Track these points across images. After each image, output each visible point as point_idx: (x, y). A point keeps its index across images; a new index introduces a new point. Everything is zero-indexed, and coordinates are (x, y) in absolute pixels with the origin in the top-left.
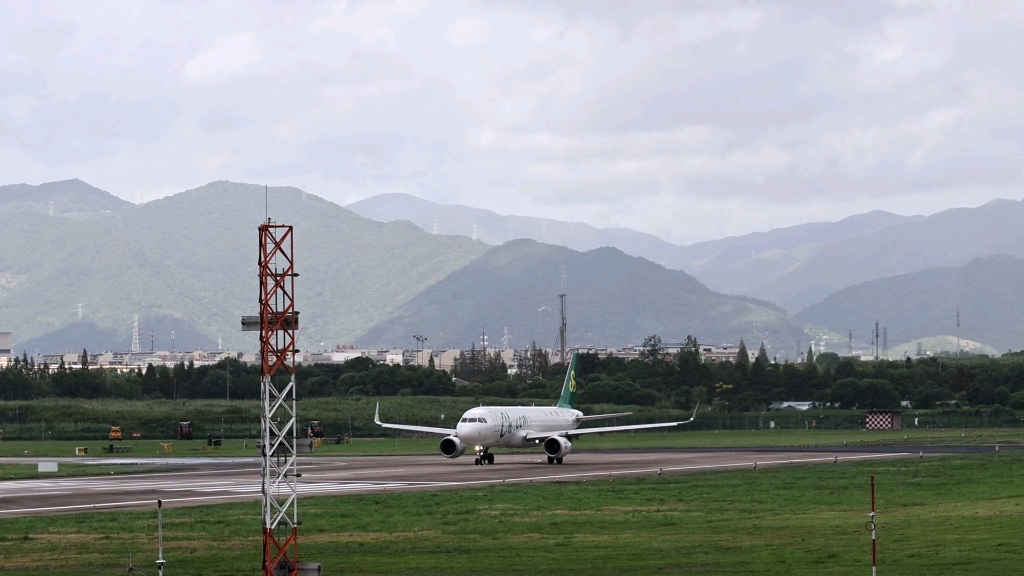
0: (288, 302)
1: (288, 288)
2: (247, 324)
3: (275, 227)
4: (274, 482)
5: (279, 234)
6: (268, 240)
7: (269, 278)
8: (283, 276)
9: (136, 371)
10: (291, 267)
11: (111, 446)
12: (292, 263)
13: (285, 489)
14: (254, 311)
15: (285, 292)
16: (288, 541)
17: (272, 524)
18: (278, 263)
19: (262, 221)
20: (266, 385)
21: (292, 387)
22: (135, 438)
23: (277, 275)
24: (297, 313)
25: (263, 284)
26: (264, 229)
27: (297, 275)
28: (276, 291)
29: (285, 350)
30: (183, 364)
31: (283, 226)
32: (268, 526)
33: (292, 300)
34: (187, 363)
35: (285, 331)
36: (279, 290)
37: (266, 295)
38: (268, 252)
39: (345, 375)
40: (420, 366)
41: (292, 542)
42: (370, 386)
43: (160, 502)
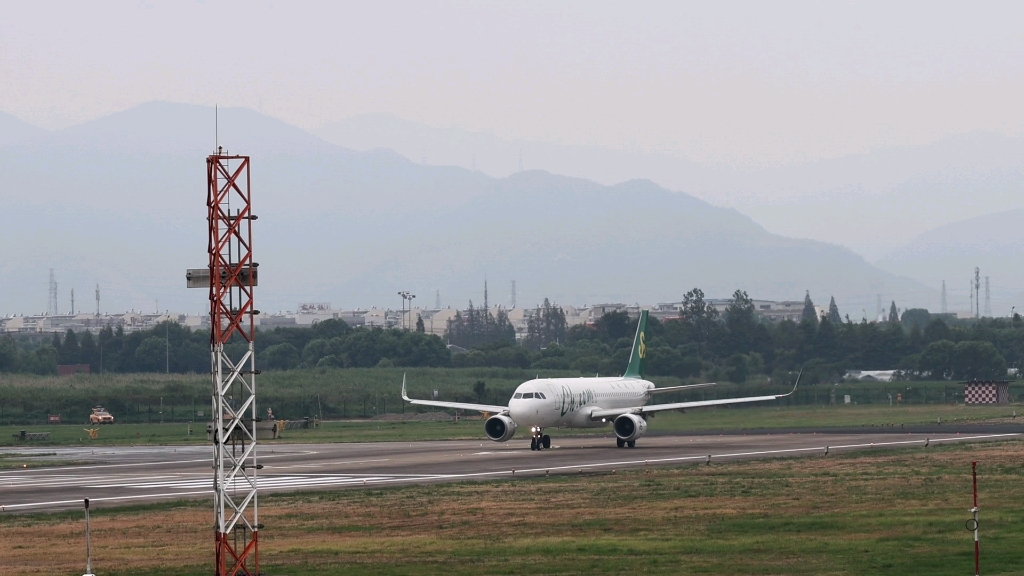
0: (244, 252)
1: (244, 235)
2: (193, 278)
3: (228, 158)
4: (229, 476)
5: (232, 166)
6: (219, 175)
7: (220, 221)
8: (238, 218)
9: (52, 339)
10: (248, 208)
11: (23, 433)
12: (248, 202)
13: (242, 485)
14: (203, 263)
15: (240, 240)
16: (247, 549)
17: (227, 527)
18: (232, 204)
19: (212, 151)
20: (219, 356)
21: (250, 357)
22: (52, 423)
23: (230, 218)
24: (256, 265)
25: (213, 229)
26: (213, 161)
27: (255, 218)
28: (229, 239)
29: (242, 311)
30: (110, 330)
31: (238, 157)
32: (222, 530)
33: (249, 249)
34: (115, 329)
35: (241, 287)
36: (233, 237)
37: (217, 242)
38: (219, 189)
39: (313, 342)
40: (406, 330)
41: (252, 551)
42: (344, 356)
43: (87, 501)
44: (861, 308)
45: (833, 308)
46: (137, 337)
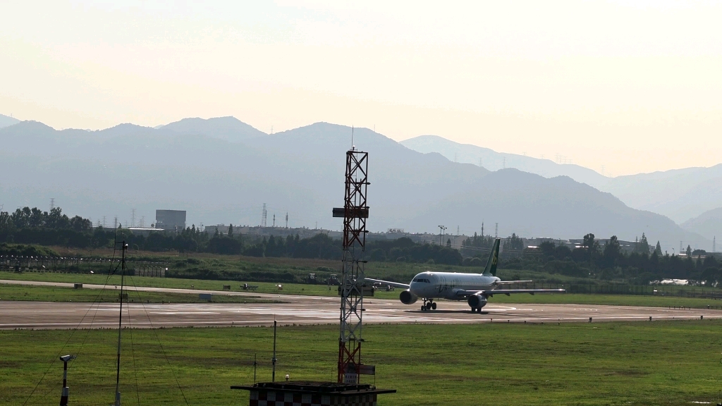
0: (363, 201)
1: (363, 192)
2: (337, 212)
3: (357, 153)
5: (359, 157)
6: (352, 161)
7: (351, 184)
10: (366, 178)
11: (245, 285)
12: (366, 176)
14: (341, 205)
15: (361, 194)
16: (355, 351)
18: (358, 176)
19: (349, 149)
23: (356, 183)
24: (368, 207)
25: (348, 188)
26: (350, 154)
27: (369, 184)
28: (355, 193)
29: (360, 230)
30: (292, 236)
31: (362, 152)
33: (365, 199)
34: (295, 236)
35: (360, 218)
36: (358, 193)
37: (349, 195)
38: (352, 168)
39: (394, 248)
40: (441, 246)
41: (358, 352)
43: (275, 322)
44: (672, 248)
45: (658, 246)
46: (305, 241)
